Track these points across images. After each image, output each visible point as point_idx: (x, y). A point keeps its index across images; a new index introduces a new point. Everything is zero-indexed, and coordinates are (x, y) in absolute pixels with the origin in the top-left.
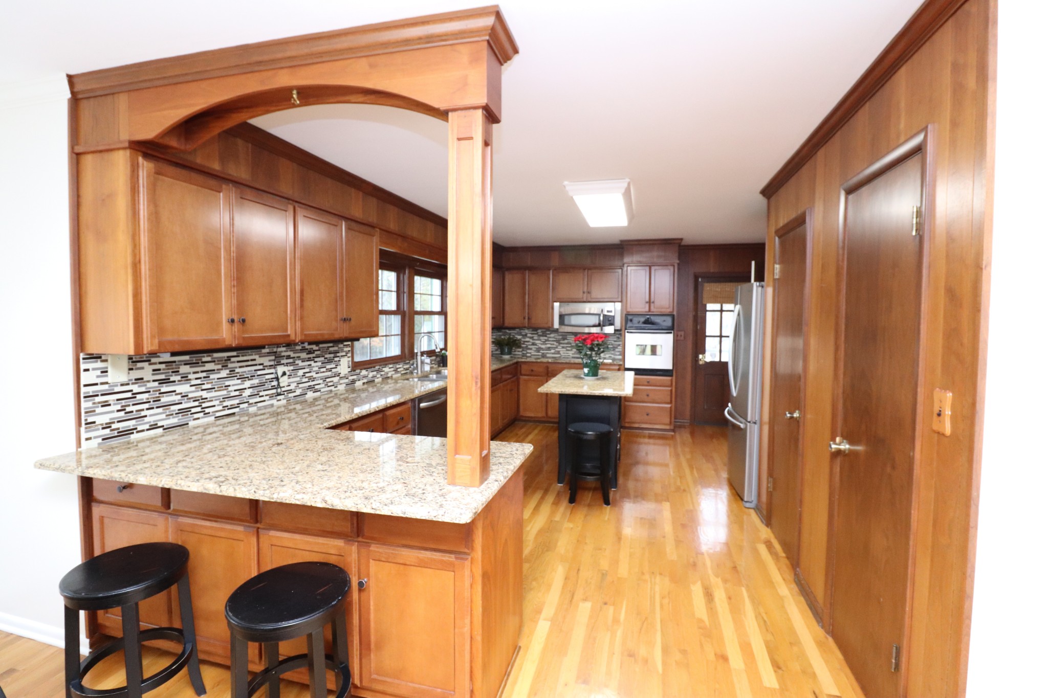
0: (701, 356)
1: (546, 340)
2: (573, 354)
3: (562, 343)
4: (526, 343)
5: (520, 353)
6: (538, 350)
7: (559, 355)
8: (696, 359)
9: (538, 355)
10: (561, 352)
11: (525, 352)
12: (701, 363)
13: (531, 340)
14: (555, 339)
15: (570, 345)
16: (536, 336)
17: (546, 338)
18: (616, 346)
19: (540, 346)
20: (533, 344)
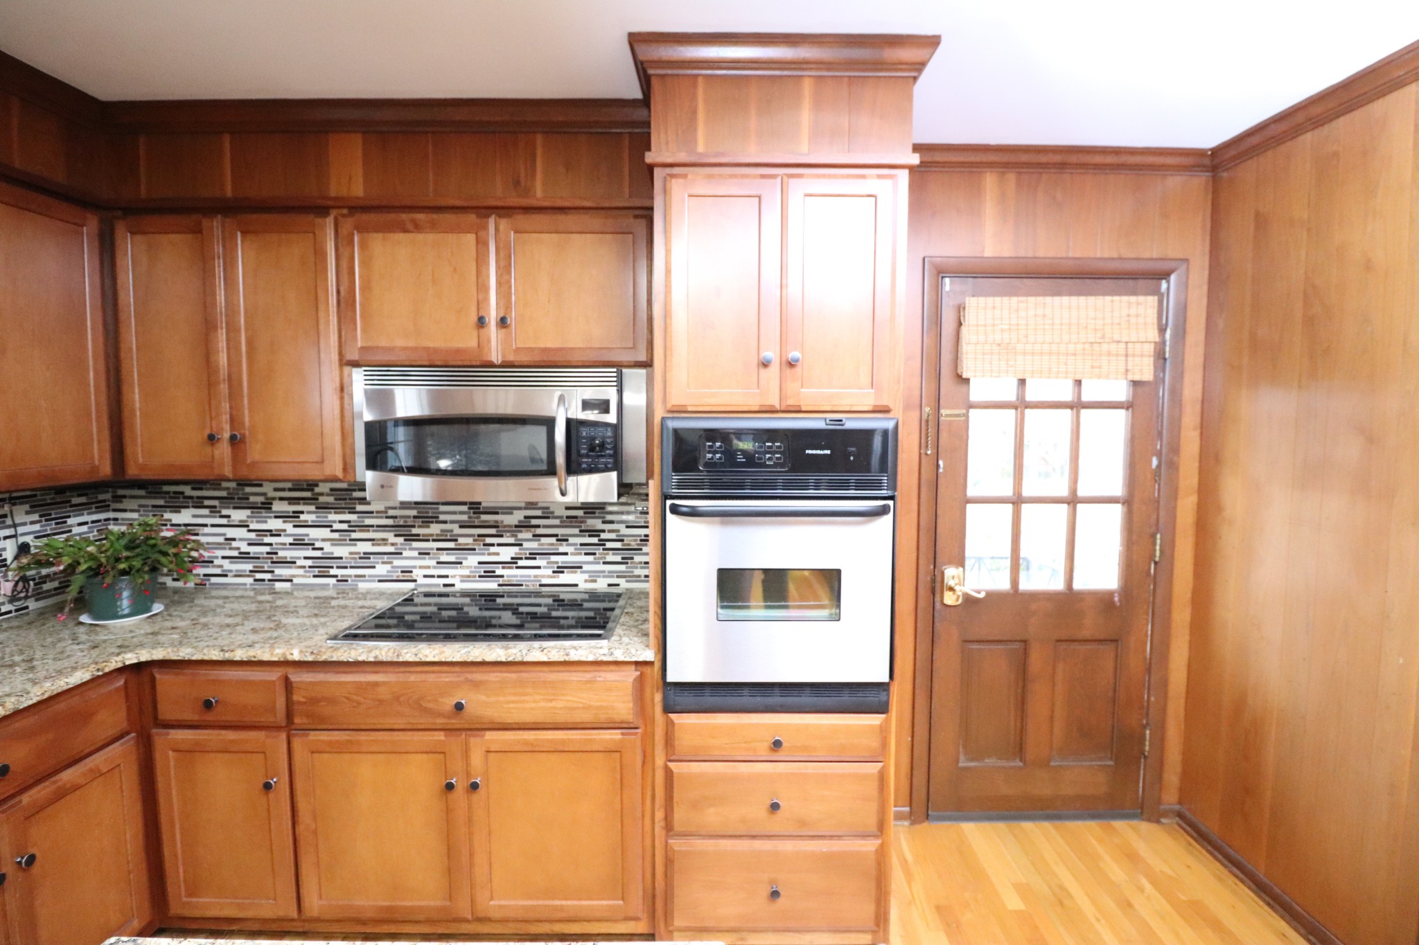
0: (951, 573)
1: (353, 527)
2: (465, 579)
3: (417, 538)
4: (267, 540)
5: (250, 580)
6: (322, 567)
7: (411, 585)
8: (936, 585)
9: (325, 586)
10: (418, 574)
11: (267, 576)
12: (949, 599)
13: (289, 527)
14: (390, 522)
15: (451, 545)
16: (313, 508)
17: (353, 517)
18: (634, 545)
19: (328, 548)
20: (299, 543)
